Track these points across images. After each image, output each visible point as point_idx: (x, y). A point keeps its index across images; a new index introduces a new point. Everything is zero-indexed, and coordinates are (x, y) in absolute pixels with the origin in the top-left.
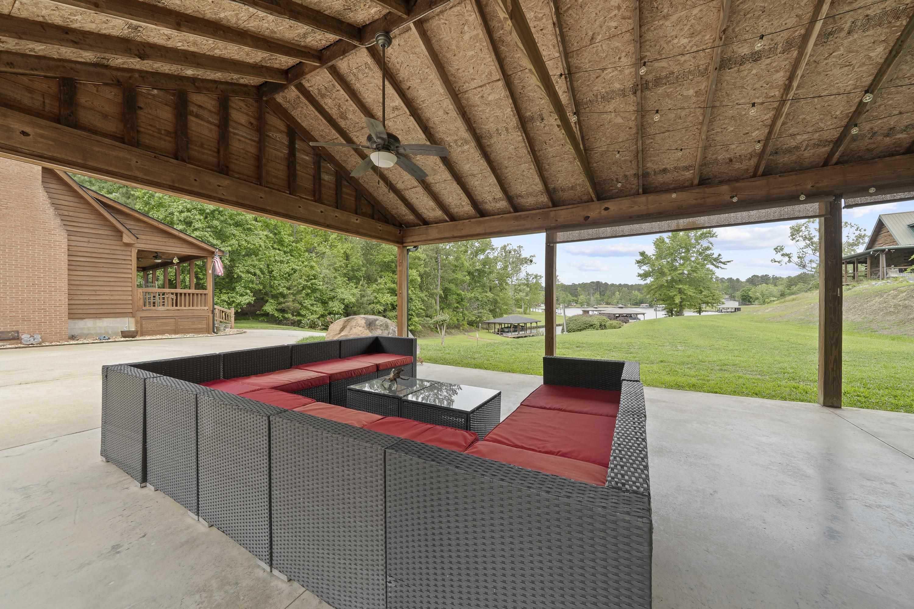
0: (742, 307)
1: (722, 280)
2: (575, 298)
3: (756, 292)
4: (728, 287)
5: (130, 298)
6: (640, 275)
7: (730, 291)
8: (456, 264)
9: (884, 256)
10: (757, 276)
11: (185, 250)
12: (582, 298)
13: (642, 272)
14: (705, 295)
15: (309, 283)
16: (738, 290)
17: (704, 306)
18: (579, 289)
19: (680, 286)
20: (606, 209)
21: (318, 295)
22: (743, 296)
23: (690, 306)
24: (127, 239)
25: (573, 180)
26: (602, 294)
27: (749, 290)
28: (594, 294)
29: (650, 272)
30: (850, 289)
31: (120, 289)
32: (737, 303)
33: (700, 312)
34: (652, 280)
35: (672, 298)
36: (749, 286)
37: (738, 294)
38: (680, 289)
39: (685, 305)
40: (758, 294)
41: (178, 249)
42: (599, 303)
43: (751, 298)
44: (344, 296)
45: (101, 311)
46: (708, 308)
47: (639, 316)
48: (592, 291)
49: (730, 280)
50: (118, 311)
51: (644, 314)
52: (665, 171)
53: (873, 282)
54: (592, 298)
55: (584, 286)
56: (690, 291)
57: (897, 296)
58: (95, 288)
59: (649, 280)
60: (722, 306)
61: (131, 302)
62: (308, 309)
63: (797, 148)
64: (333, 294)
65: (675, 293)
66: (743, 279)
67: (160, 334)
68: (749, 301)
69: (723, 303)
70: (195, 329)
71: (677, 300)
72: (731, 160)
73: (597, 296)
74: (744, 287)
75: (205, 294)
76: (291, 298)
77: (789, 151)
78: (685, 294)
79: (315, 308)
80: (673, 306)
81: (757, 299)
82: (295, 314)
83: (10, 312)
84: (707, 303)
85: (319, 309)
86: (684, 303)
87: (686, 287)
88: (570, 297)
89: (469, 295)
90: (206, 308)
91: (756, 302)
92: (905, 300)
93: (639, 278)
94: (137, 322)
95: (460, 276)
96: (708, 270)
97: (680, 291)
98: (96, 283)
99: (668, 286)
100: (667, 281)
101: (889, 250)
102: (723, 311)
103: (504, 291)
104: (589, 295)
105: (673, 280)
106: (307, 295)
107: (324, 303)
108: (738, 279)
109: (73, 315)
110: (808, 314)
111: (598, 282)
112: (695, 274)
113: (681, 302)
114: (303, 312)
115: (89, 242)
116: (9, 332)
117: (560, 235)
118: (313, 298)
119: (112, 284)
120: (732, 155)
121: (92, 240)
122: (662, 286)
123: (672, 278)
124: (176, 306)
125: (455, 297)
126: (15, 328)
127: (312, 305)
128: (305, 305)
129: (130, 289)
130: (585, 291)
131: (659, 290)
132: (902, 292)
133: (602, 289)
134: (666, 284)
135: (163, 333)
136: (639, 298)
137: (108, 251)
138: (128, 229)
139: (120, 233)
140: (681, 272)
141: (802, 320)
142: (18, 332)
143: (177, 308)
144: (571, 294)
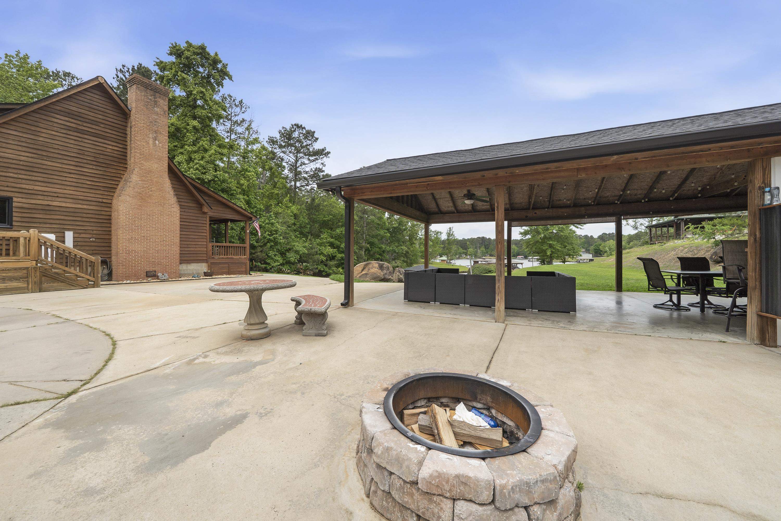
0: (595, 258)
1: (580, 237)
2: (465, 251)
3: (605, 247)
4: (585, 243)
5: (205, 250)
6: (521, 233)
7: (586, 245)
8: (379, 222)
9: (683, 223)
10: (606, 234)
11: (235, 216)
12: (471, 250)
13: (523, 231)
14: (568, 249)
15: (271, 238)
16: (592, 245)
17: (567, 257)
18: (468, 243)
19: (551, 242)
20: (535, 213)
21: (279, 247)
22: (595, 250)
23: (558, 258)
24: (205, 209)
25: (522, 201)
26: (487, 247)
27: (600, 245)
28: (480, 247)
29: (529, 231)
30: (662, 245)
31: (200, 243)
32: (591, 255)
33: (564, 262)
34: (530, 237)
35: (545, 251)
36: (600, 242)
37: (592, 248)
38: (550, 244)
39: (554, 257)
40: (607, 249)
41: (231, 216)
42: (484, 254)
43: (601, 251)
44: (298, 248)
45: (192, 258)
46: (570, 259)
47: (518, 266)
48: (478, 245)
49: (586, 236)
50: (197, 258)
51: (522, 264)
52: (560, 200)
53: (676, 241)
54: (479, 251)
55: (472, 241)
56: (558, 247)
57: (683, 250)
58: (188, 243)
59: (528, 237)
60: (580, 258)
61: (205, 252)
62: (272, 259)
63: (608, 197)
64: (288, 247)
65: (547, 247)
66: (595, 236)
67: (221, 275)
68: (600, 254)
69: (581, 256)
70: (239, 271)
71: (549, 253)
72: (585, 199)
73: (483, 249)
74: (596, 242)
75: (245, 247)
76: (259, 249)
77: (606, 197)
78: (554, 248)
79: (277, 258)
80: (545, 257)
81: (606, 252)
82: (263, 262)
83: (152, 258)
84: (569, 255)
85: (279, 259)
86: (553, 255)
87: (555, 243)
88: (461, 250)
89: (388, 248)
90: (245, 257)
91: (606, 254)
92: (686, 253)
93: (521, 235)
94: (209, 266)
95: (382, 232)
96: (571, 230)
97: (551, 246)
98: (187, 240)
99: (541, 242)
100: (541, 238)
101: (686, 219)
102: (581, 261)
103: (413, 245)
104: (476, 248)
105: (545, 237)
106: (271, 246)
107: (283, 254)
108: (591, 236)
109: (182, 262)
110: (634, 262)
111: (483, 237)
112: (562, 234)
113: (551, 254)
114: (268, 261)
115: (185, 212)
116: (152, 271)
117: (513, 223)
118: (275, 250)
119: (196, 240)
120: (585, 197)
121: (186, 210)
122: (537, 242)
123: (545, 236)
124: (227, 255)
125: (377, 249)
126: (154, 269)
127: (275, 255)
128: (269, 255)
129: (205, 243)
130: (473, 245)
131: (535, 245)
132: (686, 248)
133: (486, 243)
134: (540, 241)
135: (222, 274)
136: (515, 251)
137: (194, 218)
138: (207, 203)
139: (200, 206)
140: (551, 231)
141: (630, 266)
142: (155, 271)
143: (227, 257)
144: (462, 247)
